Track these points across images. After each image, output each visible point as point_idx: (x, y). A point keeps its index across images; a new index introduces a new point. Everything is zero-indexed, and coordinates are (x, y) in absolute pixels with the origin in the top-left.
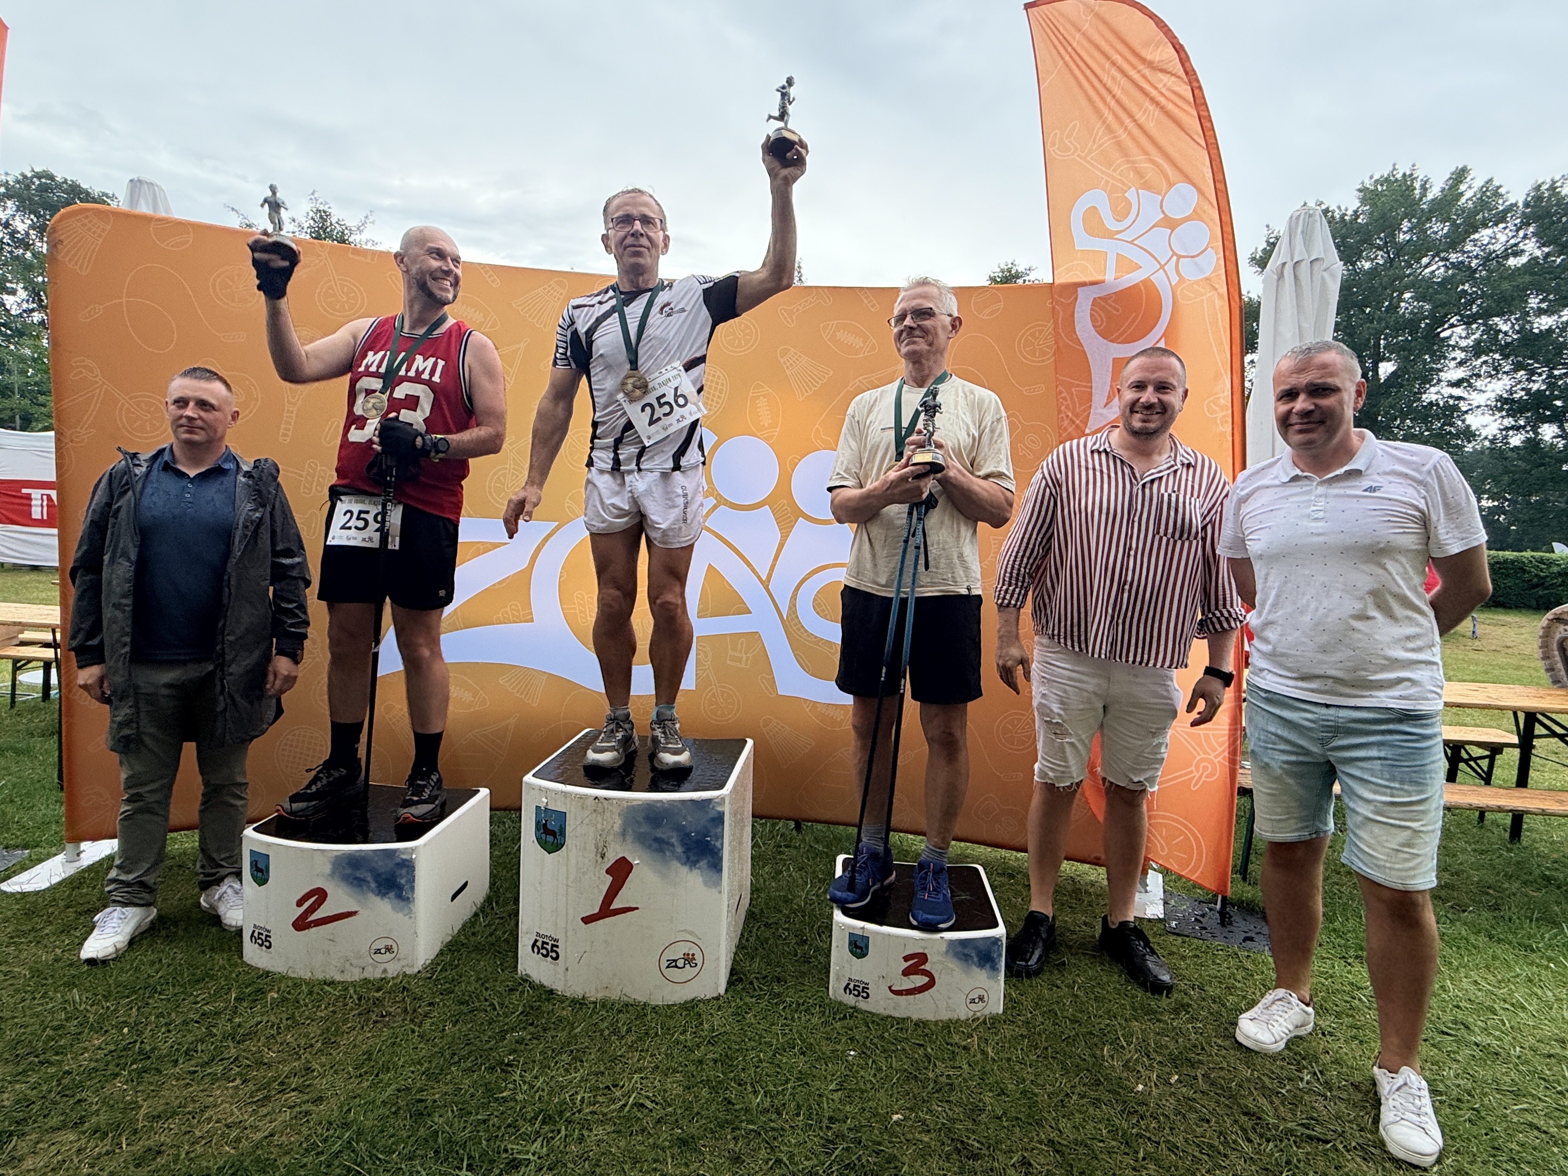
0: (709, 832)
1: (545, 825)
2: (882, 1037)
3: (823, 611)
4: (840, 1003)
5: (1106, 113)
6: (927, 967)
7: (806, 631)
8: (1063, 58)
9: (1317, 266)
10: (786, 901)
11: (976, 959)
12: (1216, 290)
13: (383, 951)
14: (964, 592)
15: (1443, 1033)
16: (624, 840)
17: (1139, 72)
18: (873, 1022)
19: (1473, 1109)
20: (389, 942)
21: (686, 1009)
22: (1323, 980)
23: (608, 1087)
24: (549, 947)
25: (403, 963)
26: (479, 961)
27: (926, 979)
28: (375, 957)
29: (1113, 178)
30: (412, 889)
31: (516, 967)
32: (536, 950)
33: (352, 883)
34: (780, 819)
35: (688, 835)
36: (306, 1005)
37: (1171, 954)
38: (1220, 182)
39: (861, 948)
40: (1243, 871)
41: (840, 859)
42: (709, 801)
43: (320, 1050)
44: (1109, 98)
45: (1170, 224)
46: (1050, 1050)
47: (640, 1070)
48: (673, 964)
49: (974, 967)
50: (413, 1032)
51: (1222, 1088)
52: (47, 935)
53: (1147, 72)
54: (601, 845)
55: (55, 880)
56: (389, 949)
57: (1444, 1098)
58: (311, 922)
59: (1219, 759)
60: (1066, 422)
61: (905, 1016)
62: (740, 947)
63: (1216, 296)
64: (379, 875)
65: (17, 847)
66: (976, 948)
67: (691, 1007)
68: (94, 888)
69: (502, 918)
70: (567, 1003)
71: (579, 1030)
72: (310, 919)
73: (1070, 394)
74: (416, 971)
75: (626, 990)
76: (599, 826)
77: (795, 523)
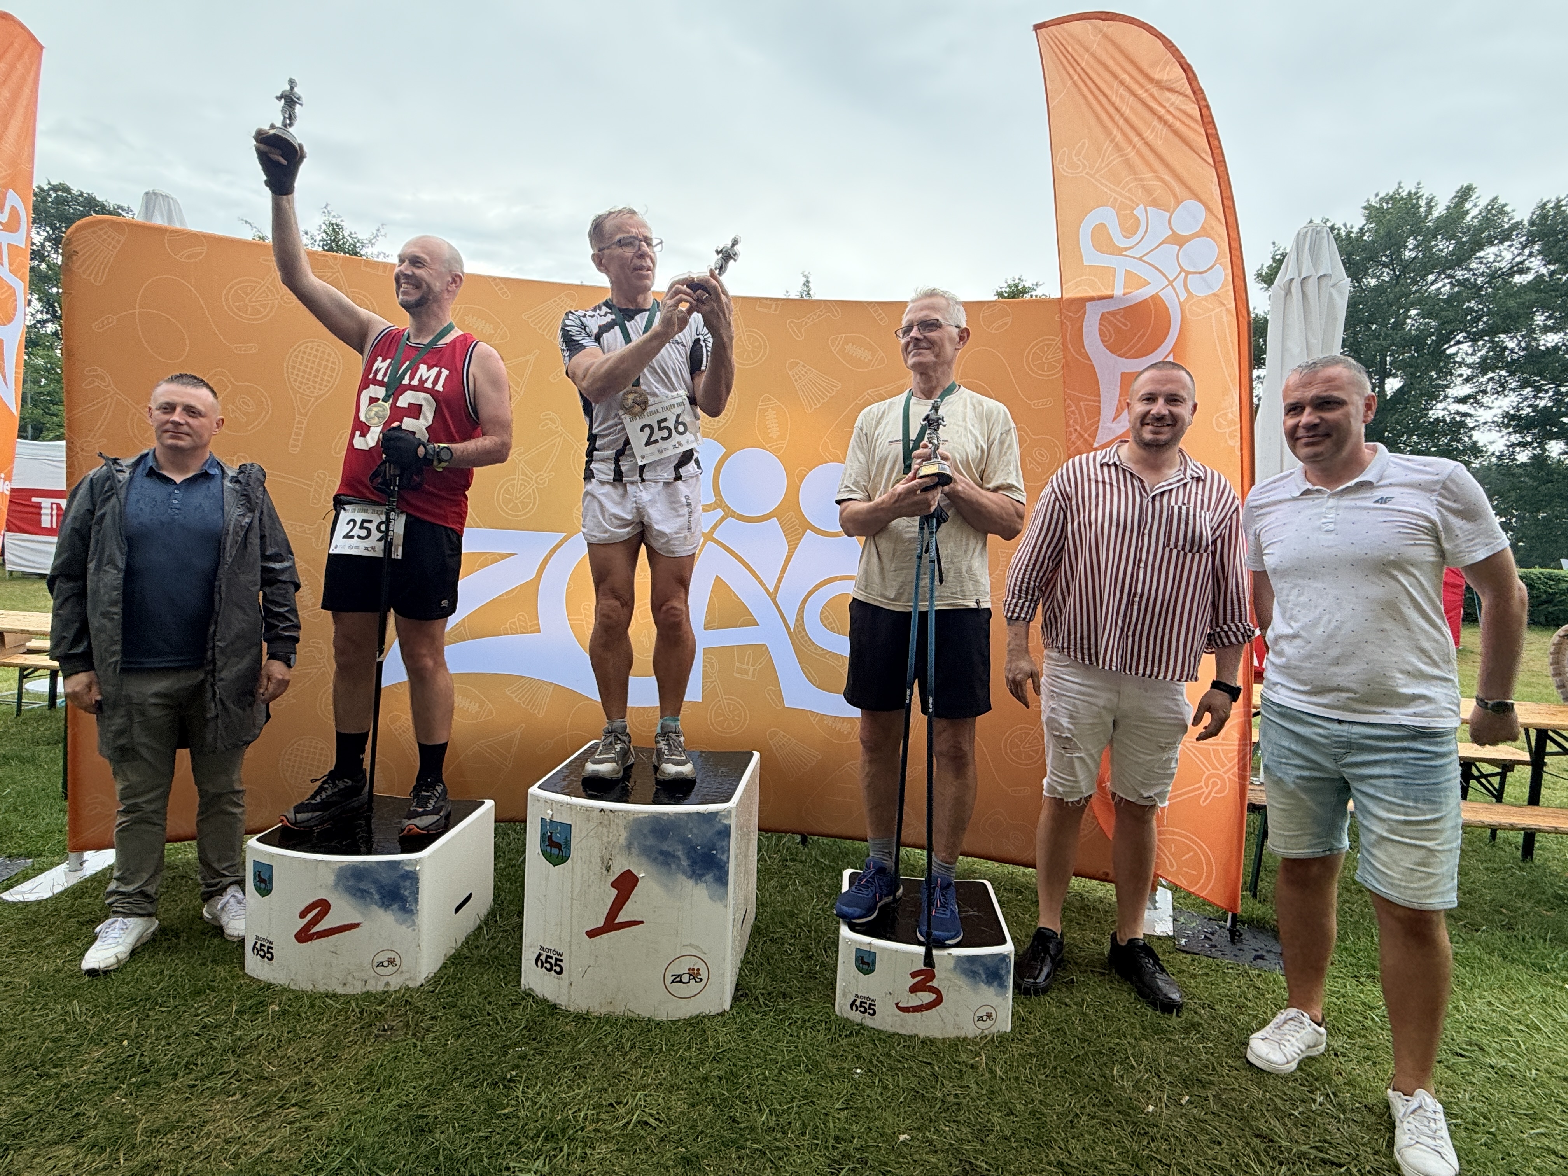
0: (715, 845)
1: (550, 837)
2: (888, 1055)
3: (830, 623)
4: (847, 1020)
5: (1115, 131)
6: (935, 983)
7: (813, 644)
8: (1071, 78)
9: (1324, 281)
10: (792, 915)
11: (983, 976)
12: (1224, 305)
13: (386, 964)
14: (973, 605)
15: (1457, 1054)
16: (630, 853)
17: (1147, 91)
18: (880, 1039)
19: (1489, 1133)
20: (392, 955)
21: (691, 1025)
22: (1335, 1000)
23: (611, 1105)
24: (553, 961)
25: (406, 976)
26: (482, 974)
27: (934, 996)
28: (377, 969)
29: (1120, 194)
30: (416, 901)
31: (519, 982)
32: (539, 964)
33: (355, 895)
34: (786, 832)
35: (694, 848)
36: (307, 1019)
37: (1181, 971)
38: (1228, 198)
39: (868, 964)
40: (1254, 889)
41: (847, 873)
42: (715, 814)
43: (319, 1065)
44: (1117, 117)
45: (1179, 240)
46: (1059, 1070)
47: (644, 1087)
48: (677, 979)
49: (982, 985)
50: (415, 1046)
51: (1234, 1110)
52: (49, 945)
53: (1155, 91)
54: (606, 858)
55: (58, 889)
56: (391, 962)
57: (1459, 1121)
58: (315, 933)
59: (1229, 774)
60: (1074, 436)
61: (912, 1033)
62: (745, 962)
63: (1224, 313)
64: (383, 886)
65: (19, 856)
66: (983, 965)
67: (696, 1023)
68: (97, 897)
69: (505, 931)
70: (571, 1018)
71: (582, 1045)
72: (313, 931)
73: (1079, 407)
74: (419, 984)
75: (631, 1006)
76: (605, 839)
77: (803, 535)
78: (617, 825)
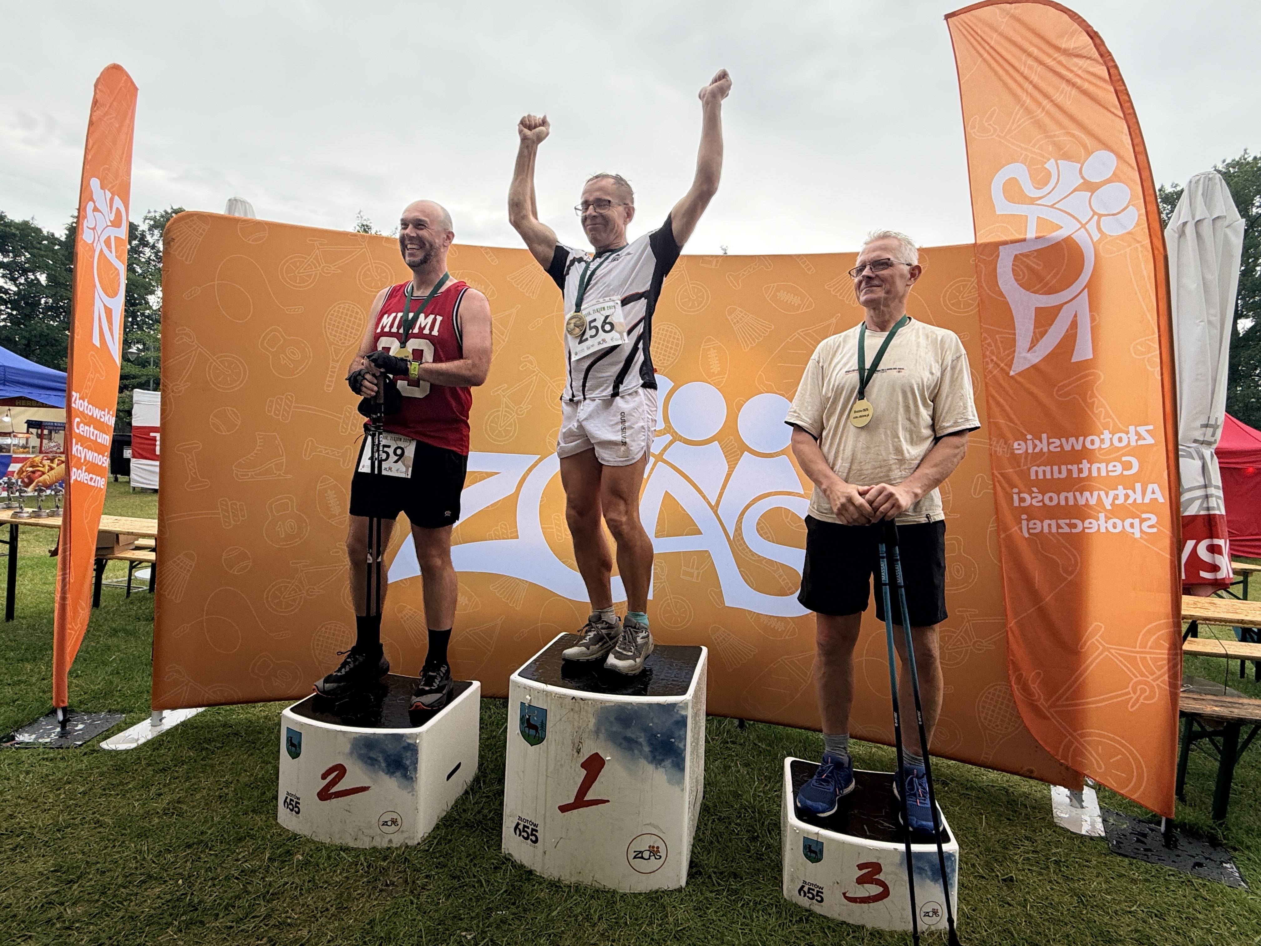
0: (673, 733)
1: (528, 720)
3: (766, 533)
4: (796, 905)
6: (881, 877)
7: (751, 551)
8: (981, 56)
9: (1219, 223)
10: (737, 796)
11: (929, 873)
12: (1139, 242)
14: (923, 520)
16: (598, 737)
17: (1054, 59)
18: (829, 927)
20: (395, 816)
21: (652, 899)
24: (529, 831)
25: (406, 835)
26: (469, 837)
27: (881, 889)
28: (382, 828)
29: (1031, 152)
30: (416, 769)
31: (500, 846)
32: (518, 832)
33: (366, 762)
34: (726, 717)
35: (655, 736)
36: (325, 870)
38: (1139, 145)
39: (815, 853)
41: (788, 761)
42: (673, 705)
43: (333, 915)
44: (1026, 84)
45: (1091, 187)
48: (639, 855)
49: (928, 881)
50: (412, 903)
52: (130, 789)
53: (1062, 58)
54: (577, 740)
55: (142, 741)
56: (394, 822)
58: (333, 793)
59: (1158, 682)
60: (991, 366)
61: (860, 923)
62: (698, 840)
63: (1139, 249)
64: (389, 756)
65: (116, 711)
66: (931, 861)
67: (656, 897)
69: (488, 797)
71: (555, 913)
72: (331, 791)
73: (995, 341)
74: (416, 842)
75: (597, 877)
76: (576, 724)
77: (741, 456)
78: (587, 712)
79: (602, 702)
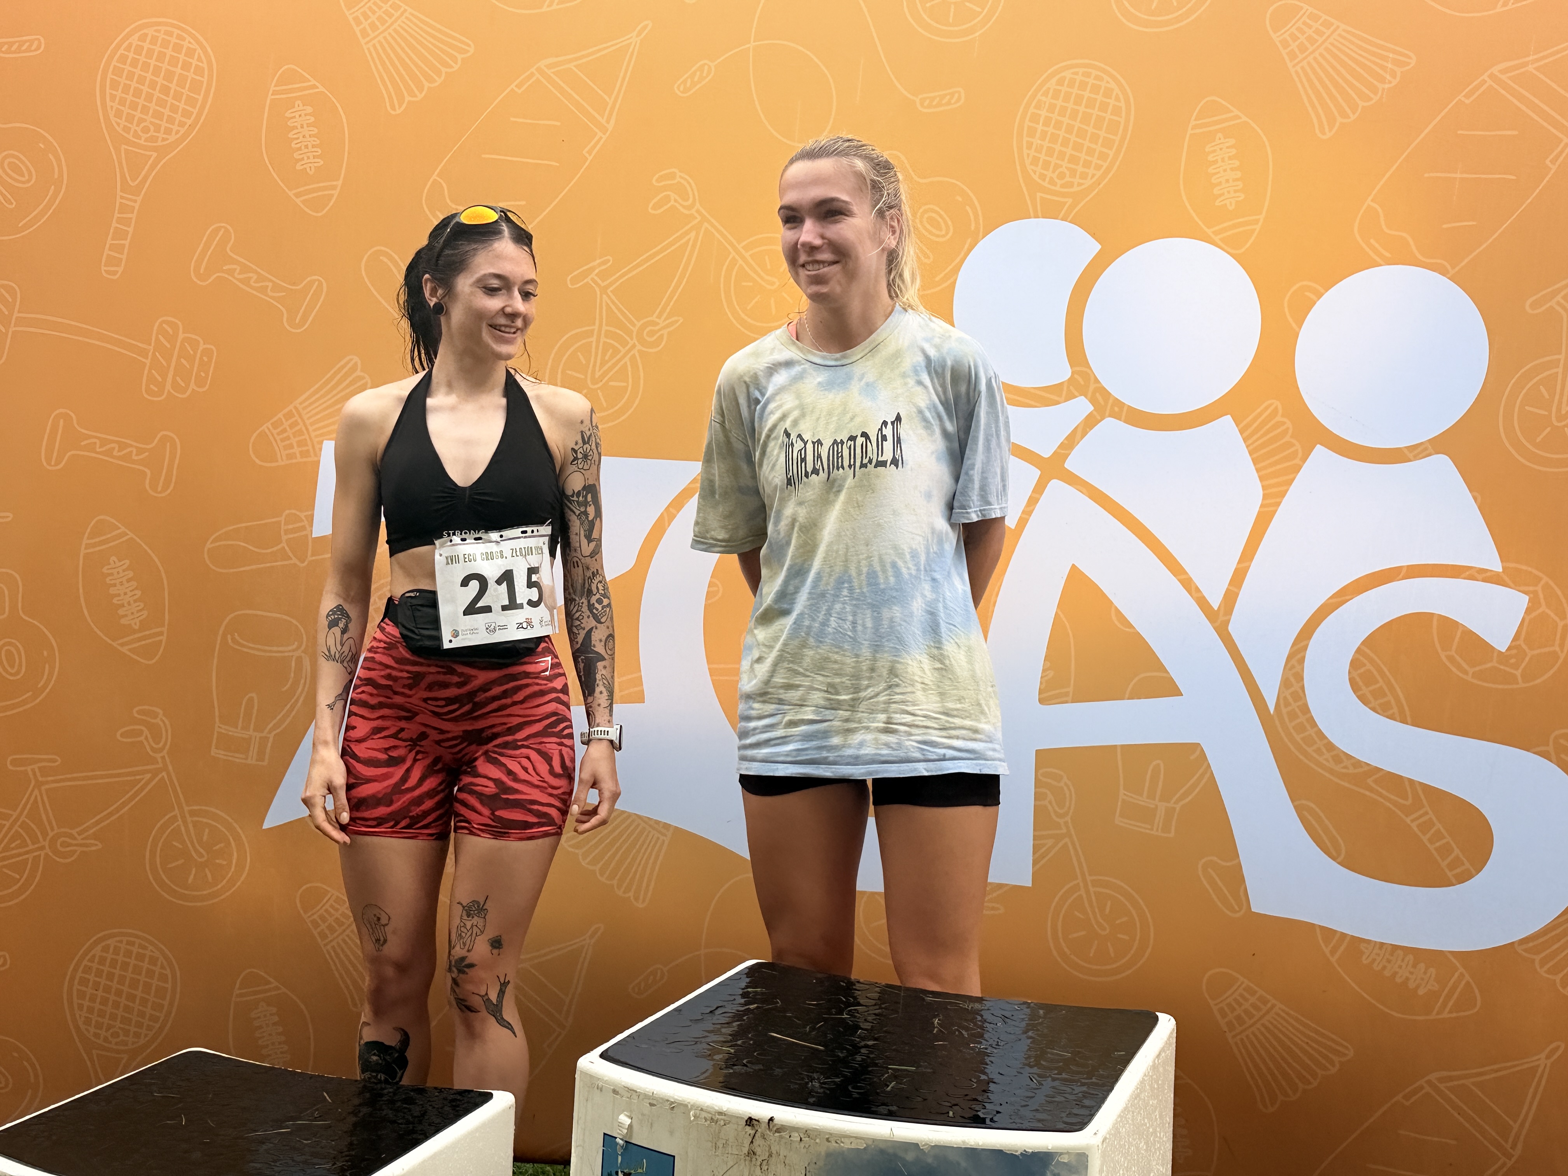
3: (1377, 693)
42: (1043, 1160)
77: (1304, 459)
78: (787, 1164)
79: (829, 1136)
